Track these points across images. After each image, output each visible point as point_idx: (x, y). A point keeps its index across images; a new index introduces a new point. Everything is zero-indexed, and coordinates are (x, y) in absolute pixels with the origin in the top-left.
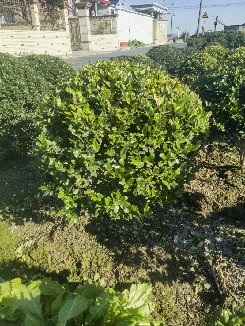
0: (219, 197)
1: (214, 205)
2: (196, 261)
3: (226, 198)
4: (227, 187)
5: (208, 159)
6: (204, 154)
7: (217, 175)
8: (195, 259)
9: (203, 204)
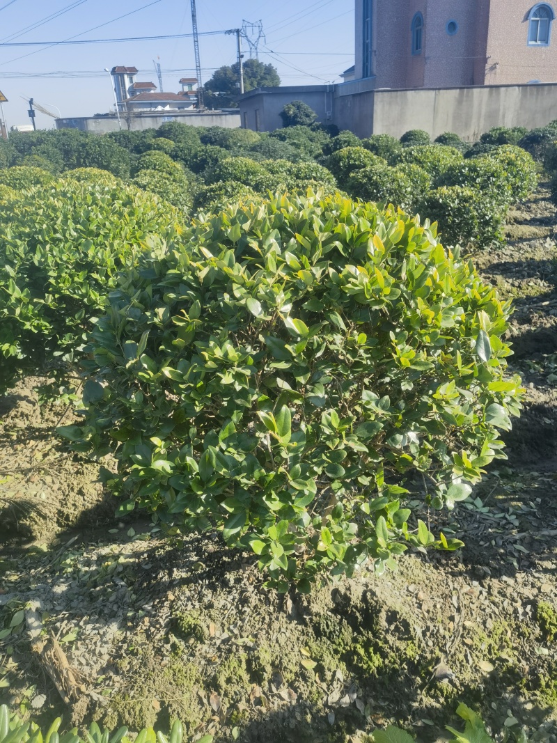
0: (67, 496)
1: (59, 516)
2: (11, 659)
3: (80, 492)
4: (79, 467)
5: (46, 418)
6: (35, 408)
7: (58, 448)
8: (9, 656)
9: (36, 523)
